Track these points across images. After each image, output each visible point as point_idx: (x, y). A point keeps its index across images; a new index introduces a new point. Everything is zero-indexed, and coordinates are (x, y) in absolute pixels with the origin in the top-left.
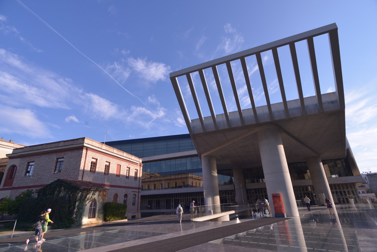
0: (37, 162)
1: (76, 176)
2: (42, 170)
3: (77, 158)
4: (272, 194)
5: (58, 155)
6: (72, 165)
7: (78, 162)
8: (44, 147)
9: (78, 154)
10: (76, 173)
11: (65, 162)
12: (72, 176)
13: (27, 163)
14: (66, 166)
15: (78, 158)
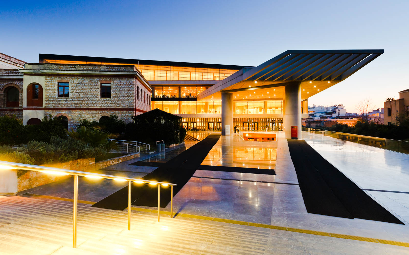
0: (73, 84)
1: (131, 103)
2: (83, 93)
3: (128, 86)
4: (292, 127)
5: (102, 80)
6: (123, 92)
7: (130, 90)
8: (78, 68)
9: (128, 82)
10: (130, 100)
11: (114, 88)
12: (126, 103)
13: (57, 83)
14: (116, 92)
15: (130, 86)
